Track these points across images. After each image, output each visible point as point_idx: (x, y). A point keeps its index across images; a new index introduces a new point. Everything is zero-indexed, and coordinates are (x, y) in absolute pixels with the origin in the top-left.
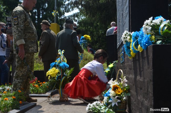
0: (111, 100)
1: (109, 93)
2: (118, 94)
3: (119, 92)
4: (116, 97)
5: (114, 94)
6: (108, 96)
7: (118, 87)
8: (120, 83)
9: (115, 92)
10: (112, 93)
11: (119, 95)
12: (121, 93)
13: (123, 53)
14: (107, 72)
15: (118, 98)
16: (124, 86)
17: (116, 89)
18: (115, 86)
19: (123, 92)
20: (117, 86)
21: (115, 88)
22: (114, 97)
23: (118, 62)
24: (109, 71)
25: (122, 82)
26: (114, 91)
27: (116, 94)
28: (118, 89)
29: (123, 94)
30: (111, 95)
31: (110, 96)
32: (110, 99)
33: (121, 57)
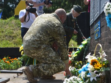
0: (90, 74)
1: (87, 68)
2: (97, 68)
3: (98, 67)
4: (95, 72)
5: (92, 68)
6: (86, 71)
7: (97, 62)
8: (98, 57)
9: (94, 66)
10: (90, 68)
11: (98, 70)
12: (100, 68)
13: (99, 29)
14: (81, 49)
15: (97, 73)
16: (103, 61)
17: (95, 64)
18: (94, 60)
19: (102, 66)
20: (95, 61)
21: (93, 63)
22: (93, 71)
23: (91, 39)
24: (82, 48)
25: (101, 57)
26: (92, 66)
27: (95, 69)
28: (97, 64)
29: (102, 68)
30: (89, 69)
31: (88, 71)
32: (88, 74)
33: (96, 33)
